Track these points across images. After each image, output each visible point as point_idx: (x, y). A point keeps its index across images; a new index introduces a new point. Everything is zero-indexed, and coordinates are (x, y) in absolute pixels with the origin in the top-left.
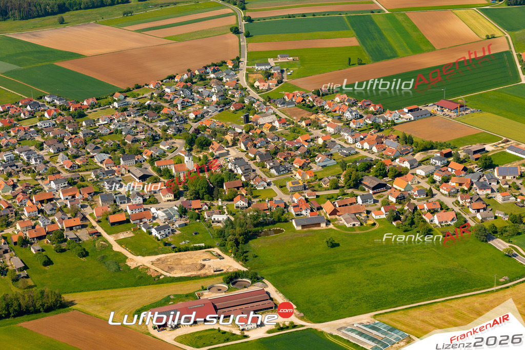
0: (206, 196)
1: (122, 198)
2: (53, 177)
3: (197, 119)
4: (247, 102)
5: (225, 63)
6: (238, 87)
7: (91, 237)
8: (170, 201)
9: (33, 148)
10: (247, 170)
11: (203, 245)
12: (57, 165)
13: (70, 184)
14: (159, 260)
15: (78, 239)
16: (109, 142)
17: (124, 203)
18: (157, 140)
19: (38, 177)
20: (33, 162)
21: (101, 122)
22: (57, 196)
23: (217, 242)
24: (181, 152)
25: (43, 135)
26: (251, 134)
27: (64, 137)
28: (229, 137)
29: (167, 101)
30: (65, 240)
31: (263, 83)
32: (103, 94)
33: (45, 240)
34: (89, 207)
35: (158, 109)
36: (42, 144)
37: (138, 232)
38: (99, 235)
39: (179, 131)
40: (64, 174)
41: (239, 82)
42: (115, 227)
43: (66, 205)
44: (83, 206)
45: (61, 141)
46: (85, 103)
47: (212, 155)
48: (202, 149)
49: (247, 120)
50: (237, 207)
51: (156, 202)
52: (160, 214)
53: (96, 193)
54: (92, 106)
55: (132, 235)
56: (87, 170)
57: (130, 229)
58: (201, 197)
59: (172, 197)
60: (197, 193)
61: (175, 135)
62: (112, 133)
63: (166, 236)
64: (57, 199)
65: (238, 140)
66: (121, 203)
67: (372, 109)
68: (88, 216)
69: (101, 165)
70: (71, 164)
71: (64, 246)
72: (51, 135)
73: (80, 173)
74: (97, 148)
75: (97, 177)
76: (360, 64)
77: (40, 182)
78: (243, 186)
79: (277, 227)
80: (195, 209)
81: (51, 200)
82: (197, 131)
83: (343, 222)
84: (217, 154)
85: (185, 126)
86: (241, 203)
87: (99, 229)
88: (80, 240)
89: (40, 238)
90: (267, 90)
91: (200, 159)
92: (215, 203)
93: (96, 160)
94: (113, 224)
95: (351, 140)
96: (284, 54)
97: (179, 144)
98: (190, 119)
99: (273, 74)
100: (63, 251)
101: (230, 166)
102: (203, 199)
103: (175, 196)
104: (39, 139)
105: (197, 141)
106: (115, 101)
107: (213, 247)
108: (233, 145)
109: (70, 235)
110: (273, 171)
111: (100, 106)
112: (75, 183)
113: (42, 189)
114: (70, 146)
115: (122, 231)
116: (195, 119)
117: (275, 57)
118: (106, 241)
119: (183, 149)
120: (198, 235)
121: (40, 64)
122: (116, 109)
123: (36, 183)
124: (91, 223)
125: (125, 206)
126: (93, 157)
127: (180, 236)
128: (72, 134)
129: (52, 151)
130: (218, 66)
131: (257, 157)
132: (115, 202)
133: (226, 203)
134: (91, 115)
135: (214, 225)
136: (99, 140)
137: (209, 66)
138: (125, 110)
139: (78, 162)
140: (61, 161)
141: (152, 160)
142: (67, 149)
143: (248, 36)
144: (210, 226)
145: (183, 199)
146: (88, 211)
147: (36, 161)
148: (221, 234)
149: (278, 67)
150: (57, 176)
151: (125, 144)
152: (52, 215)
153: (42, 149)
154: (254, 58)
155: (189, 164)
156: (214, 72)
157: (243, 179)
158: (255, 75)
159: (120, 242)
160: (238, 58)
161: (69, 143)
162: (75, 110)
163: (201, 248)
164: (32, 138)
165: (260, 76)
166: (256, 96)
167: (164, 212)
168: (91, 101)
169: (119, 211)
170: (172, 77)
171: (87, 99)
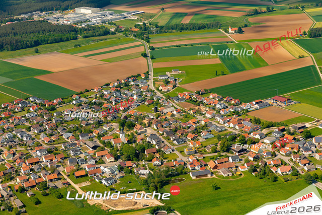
0: (134, 159)
1: (82, 161)
2: (38, 148)
3: (125, 110)
4: (155, 99)
5: (140, 75)
6: (149, 90)
7: (64, 186)
8: (112, 162)
9: (24, 130)
10: (159, 142)
11: (135, 189)
12: (40, 141)
13: (49, 152)
15: (56, 187)
16: (72, 126)
17: (84, 163)
18: (101, 124)
19: (28, 148)
20: (25, 139)
21: (66, 113)
22: (41, 160)
23: (144, 187)
24: (117, 131)
25: (30, 122)
26: (159, 119)
27: (43, 123)
28: (146, 121)
29: (105, 100)
30: (48, 188)
31: (164, 88)
32: (65, 96)
33: (35, 188)
34: (62, 166)
35: (101, 104)
36: (30, 128)
37: (93, 182)
38: (69, 184)
39: (115, 118)
40: (45, 146)
41: (149, 87)
42: (79, 179)
43: (47, 166)
44: (58, 166)
45: (42, 125)
46: (55, 101)
47: (136, 132)
48: (130, 129)
49: (156, 110)
50: (155, 165)
51: (103, 163)
52: (107, 170)
53: (66, 158)
54: (60, 103)
55: (90, 184)
56: (59, 143)
57: (88, 180)
58: (131, 159)
59: (113, 160)
60: (129, 157)
61: (112, 120)
62: (73, 120)
63: (112, 184)
64: (41, 162)
65: (152, 123)
66: (82, 164)
67: (233, 102)
68: (61, 173)
69: (68, 140)
70: (49, 139)
71: (48, 191)
72: (35, 122)
73: (55, 146)
74: (64, 129)
75: (66, 147)
76: (223, 74)
77: (30, 151)
78: (157, 152)
79: (180, 177)
80: (128, 167)
81: (38, 162)
82: (126, 118)
83: (221, 173)
84: (139, 132)
85: (118, 115)
86: (157, 163)
87: (69, 181)
88: (57, 188)
89: (32, 187)
90: (167, 92)
91: (129, 136)
92: (140, 162)
93: (64, 137)
94: (77, 177)
95: (222, 122)
96: (176, 69)
97: (115, 126)
98: (121, 111)
99: (170, 82)
100: (47, 195)
101: (148, 139)
102: (132, 160)
103: (115, 159)
104: (27, 124)
105: (126, 124)
106: (74, 100)
107: (141, 191)
108: (149, 126)
109: (51, 185)
110: (175, 142)
111: (64, 103)
112: (52, 152)
113: (31, 156)
114: (48, 129)
115: (83, 182)
116: (124, 110)
117: (170, 71)
118: (74, 188)
119: (118, 129)
120: (131, 183)
121: (25, 78)
122: (75, 105)
123: (27, 152)
124: (63, 177)
125: (85, 166)
126: (62, 135)
127: (120, 184)
128: (48, 121)
129: (36, 132)
130: (136, 77)
131: (165, 133)
132: (78, 163)
133: (147, 162)
134: (59, 109)
135: (141, 176)
136: (65, 124)
137: (130, 77)
138: (80, 105)
139: (53, 138)
140: (42, 138)
141: (99, 136)
142: (46, 130)
143: (152, 58)
144: (138, 177)
145: (120, 160)
146: (61, 169)
147: (27, 138)
148: (146, 182)
149: (173, 77)
150: (41, 147)
151: (82, 126)
152: (39, 172)
153: (30, 131)
154: (157, 72)
155: (123, 138)
156: (134, 81)
157: (157, 147)
158: (159, 82)
159: (83, 189)
160: (148, 72)
161: (47, 126)
162: (49, 106)
163: (133, 192)
164: (23, 124)
165: (162, 83)
166: (161, 95)
167: (109, 169)
168: (59, 100)
169: (81, 169)
170: (108, 85)
171: (56, 99)
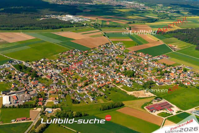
4: (121, 53)
5: (109, 43)
8: (125, 77)
11: (141, 89)
12: (92, 67)
13: (99, 72)
14: (134, 93)
19: (90, 70)
21: (93, 57)
24: (117, 65)
32: (89, 49)
33: (104, 87)
37: (124, 85)
38: (116, 86)
41: (116, 48)
48: (121, 64)
51: (122, 77)
52: (125, 81)
54: (88, 52)
56: (100, 69)
58: (132, 77)
61: (112, 60)
62: (98, 59)
63: (131, 86)
66: (114, 78)
68: (109, 81)
69: (102, 67)
74: (98, 63)
75: (104, 71)
78: (138, 74)
80: (132, 80)
81: (98, 76)
82: (116, 60)
83: (166, 84)
84: (126, 66)
86: (142, 79)
87: (114, 84)
88: (113, 87)
90: (123, 50)
93: (99, 66)
94: (117, 83)
95: (152, 64)
96: (121, 42)
99: (122, 47)
100: (110, 90)
101: (131, 69)
107: (144, 90)
113: (93, 73)
114: (91, 62)
115: (120, 85)
117: (118, 43)
118: (118, 88)
120: (138, 87)
124: (111, 83)
127: (134, 86)
128: (89, 59)
129: (88, 63)
131: (136, 67)
135: (140, 84)
136: (96, 61)
137: (106, 44)
138: (96, 54)
139: (96, 67)
141: (113, 66)
143: (108, 37)
150: (95, 70)
154: (114, 42)
155: (124, 68)
162: (85, 53)
165: (119, 47)
170: (100, 46)
